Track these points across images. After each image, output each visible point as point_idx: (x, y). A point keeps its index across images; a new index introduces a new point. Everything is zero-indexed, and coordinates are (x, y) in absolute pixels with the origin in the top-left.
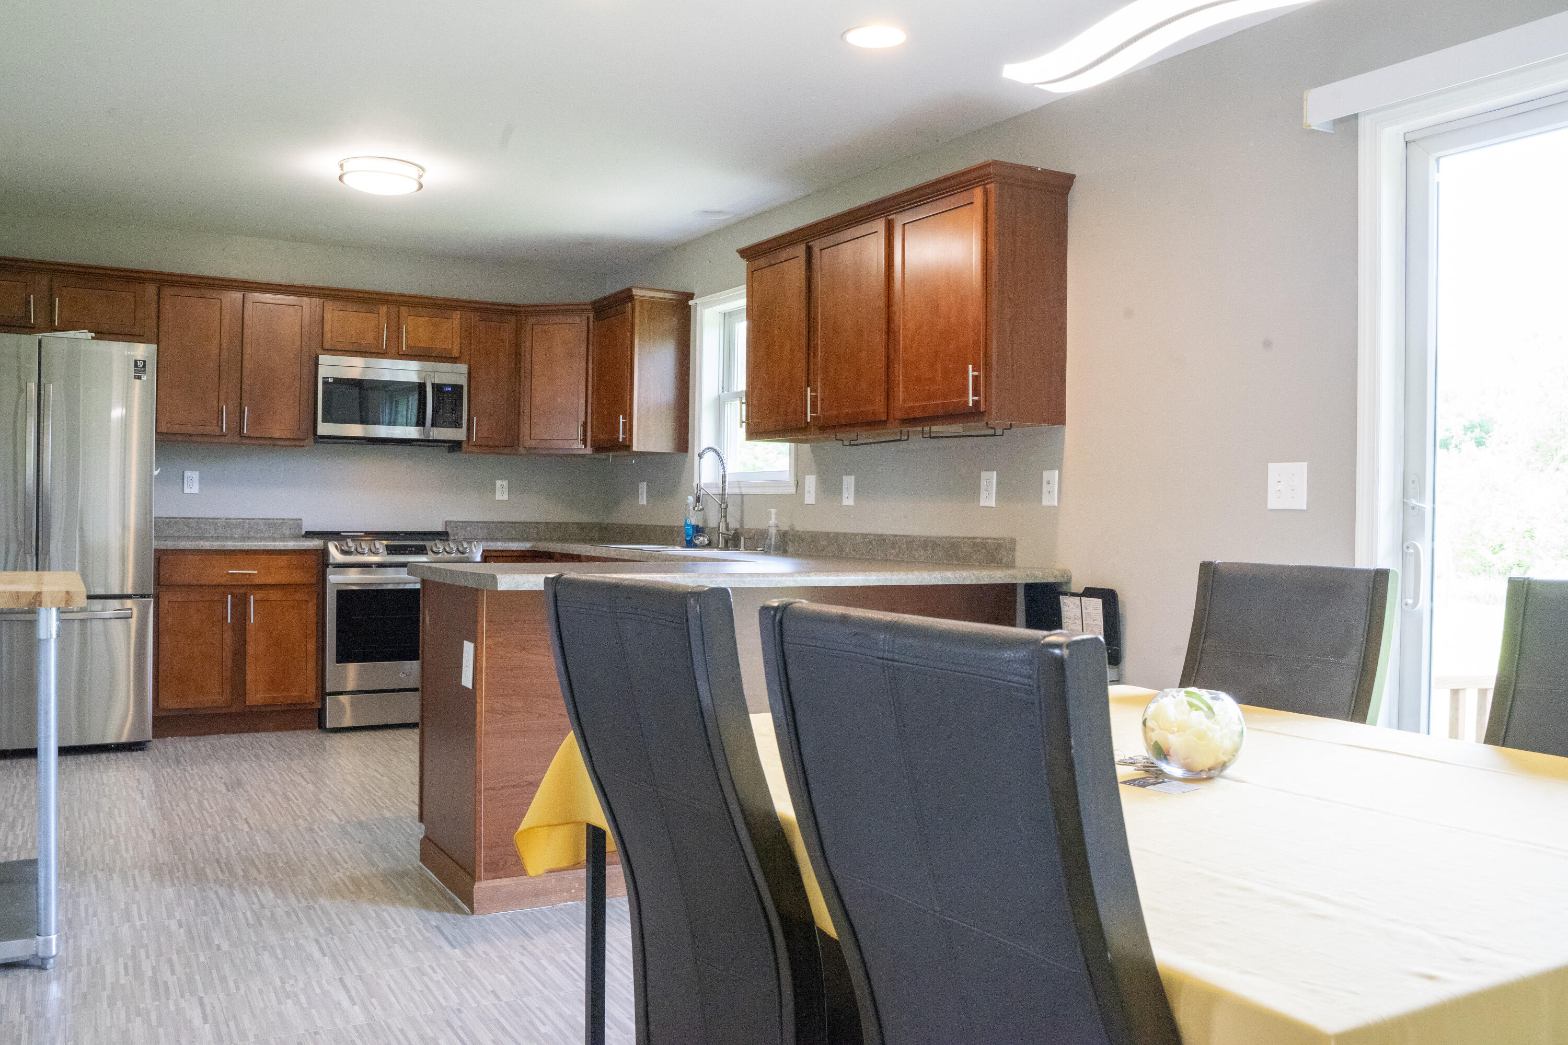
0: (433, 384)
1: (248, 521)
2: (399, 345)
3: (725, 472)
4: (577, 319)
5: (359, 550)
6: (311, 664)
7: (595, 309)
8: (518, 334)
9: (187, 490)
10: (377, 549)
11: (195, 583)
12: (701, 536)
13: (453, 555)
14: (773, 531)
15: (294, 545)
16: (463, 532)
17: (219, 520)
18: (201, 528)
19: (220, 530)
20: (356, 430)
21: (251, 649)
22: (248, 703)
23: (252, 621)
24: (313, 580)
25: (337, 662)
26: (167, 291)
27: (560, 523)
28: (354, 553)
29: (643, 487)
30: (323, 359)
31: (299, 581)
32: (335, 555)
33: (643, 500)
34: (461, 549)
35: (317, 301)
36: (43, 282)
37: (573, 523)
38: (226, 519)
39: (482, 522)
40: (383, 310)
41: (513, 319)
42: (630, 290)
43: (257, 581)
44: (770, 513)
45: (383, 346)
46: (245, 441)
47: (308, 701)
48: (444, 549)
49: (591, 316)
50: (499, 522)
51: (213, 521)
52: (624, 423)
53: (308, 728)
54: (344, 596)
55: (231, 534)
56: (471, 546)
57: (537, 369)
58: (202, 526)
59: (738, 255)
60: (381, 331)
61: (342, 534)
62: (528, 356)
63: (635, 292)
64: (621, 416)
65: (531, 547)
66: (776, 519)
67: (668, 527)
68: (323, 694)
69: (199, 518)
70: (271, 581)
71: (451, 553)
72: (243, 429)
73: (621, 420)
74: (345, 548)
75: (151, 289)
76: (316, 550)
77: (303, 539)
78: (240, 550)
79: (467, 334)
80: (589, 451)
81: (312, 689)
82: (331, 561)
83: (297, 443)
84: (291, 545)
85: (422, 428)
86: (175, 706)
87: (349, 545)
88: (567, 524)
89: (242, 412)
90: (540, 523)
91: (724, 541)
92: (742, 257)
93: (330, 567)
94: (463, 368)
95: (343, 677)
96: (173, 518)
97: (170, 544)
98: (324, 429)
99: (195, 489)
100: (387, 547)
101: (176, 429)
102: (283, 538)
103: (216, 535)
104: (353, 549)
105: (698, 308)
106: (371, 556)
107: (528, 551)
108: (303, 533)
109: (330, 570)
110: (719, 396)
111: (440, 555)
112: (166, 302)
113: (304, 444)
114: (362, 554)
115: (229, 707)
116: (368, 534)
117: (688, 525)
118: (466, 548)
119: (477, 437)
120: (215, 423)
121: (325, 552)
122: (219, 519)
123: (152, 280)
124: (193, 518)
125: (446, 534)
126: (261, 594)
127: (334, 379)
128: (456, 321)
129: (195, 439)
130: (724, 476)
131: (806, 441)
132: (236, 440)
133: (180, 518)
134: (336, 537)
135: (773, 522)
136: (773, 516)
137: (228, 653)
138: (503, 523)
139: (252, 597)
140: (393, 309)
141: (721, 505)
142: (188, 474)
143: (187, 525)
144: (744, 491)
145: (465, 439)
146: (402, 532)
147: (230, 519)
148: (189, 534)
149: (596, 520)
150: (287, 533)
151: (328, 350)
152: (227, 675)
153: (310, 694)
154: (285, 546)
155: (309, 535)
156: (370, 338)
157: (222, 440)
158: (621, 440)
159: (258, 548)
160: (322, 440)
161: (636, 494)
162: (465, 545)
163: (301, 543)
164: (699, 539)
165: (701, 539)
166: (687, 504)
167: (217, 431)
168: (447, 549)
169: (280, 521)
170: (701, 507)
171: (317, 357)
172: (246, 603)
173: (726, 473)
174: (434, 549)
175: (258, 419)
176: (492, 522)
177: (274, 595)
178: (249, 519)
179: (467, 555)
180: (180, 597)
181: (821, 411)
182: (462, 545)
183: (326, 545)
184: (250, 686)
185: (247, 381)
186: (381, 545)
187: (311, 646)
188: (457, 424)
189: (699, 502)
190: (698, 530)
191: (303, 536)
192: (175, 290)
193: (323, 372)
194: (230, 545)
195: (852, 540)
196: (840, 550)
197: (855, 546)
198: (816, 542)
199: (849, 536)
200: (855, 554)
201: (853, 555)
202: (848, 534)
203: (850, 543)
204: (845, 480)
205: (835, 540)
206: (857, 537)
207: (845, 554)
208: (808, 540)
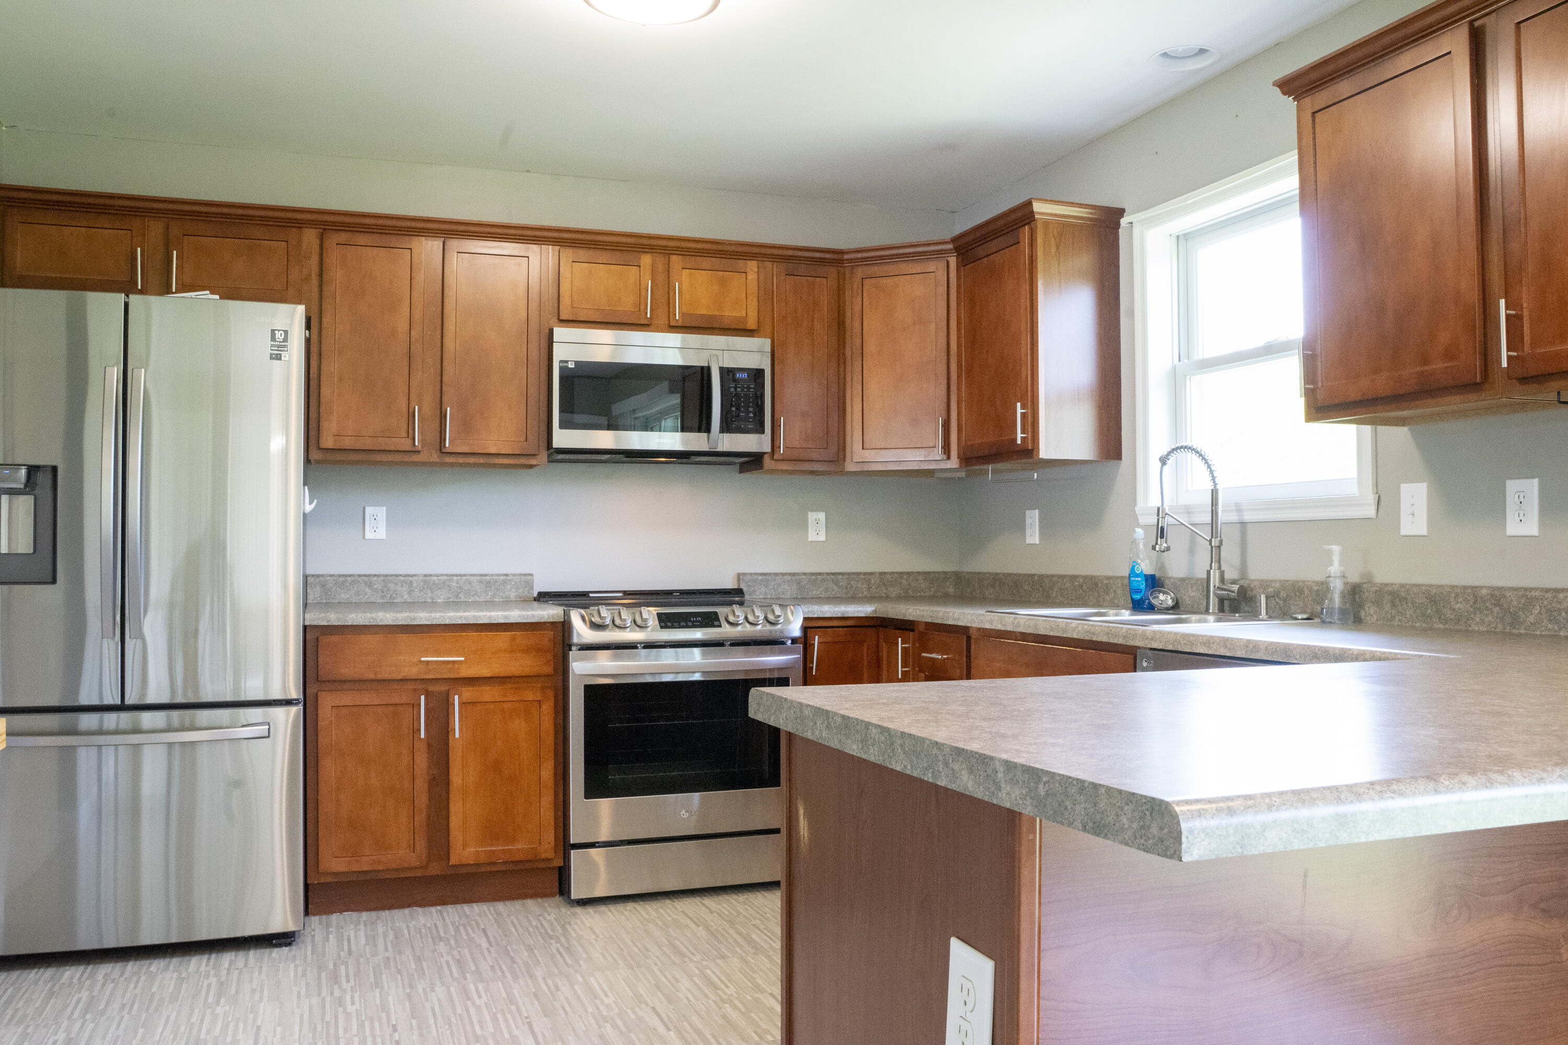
0: (721, 369)
1: (455, 578)
2: (670, 313)
3: (1215, 485)
4: (931, 266)
5: (618, 622)
6: (548, 799)
7: (957, 249)
8: (839, 293)
9: (369, 535)
10: (645, 620)
11: (372, 676)
12: (1160, 592)
13: (759, 627)
14: (1337, 586)
15: (519, 616)
16: (763, 589)
17: (416, 578)
18: (389, 589)
19: (417, 593)
20: (604, 439)
21: (456, 778)
22: (453, 861)
23: (457, 735)
24: (549, 670)
25: (586, 797)
26: (333, 239)
27: (901, 574)
28: (610, 627)
29: (1033, 517)
30: (560, 333)
31: (527, 671)
32: (582, 632)
33: (1033, 536)
34: (771, 617)
35: (550, 251)
36: (155, 229)
37: (919, 573)
38: (425, 576)
39: (790, 574)
40: (646, 260)
41: (832, 272)
42: (1029, 204)
43: (466, 672)
44: (1330, 553)
45: (647, 313)
46: (448, 459)
47: (543, 856)
48: (746, 618)
49: (953, 261)
50: (812, 574)
51: (407, 579)
52: (1024, 415)
53: (544, 895)
54: (594, 693)
55: (432, 598)
56: (786, 614)
57: (871, 346)
58: (392, 586)
59: (1278, 89)
60: (643, 293)
61: (591, 595)
62: (857, 324)
63: (1038, 207)
64: (1019, 404)
65: (875, 611)
66: (1342, 563)
67: (1085, 577)
68: (566, 846)
69: (386, 576)
70: (485, 672)
71: (757, 625)
72: (445, 440)
73: (1019, 411)
74: (596, 619)
75: (310, 237)
76: (552, 623)
77: (535, 603)
78: (440, 625)
79: (766, 296)
80: (954, 463)
81: (549, 837)
82: (575, 640)
83: (523, 461)
84: (516, 615)
85: (706, 434)
86: (343, 869)
87: (602, 615)
88: (909, 574)
89: (443, 416)
90: (871, 574)
91: (1217, 600)
92: (1284, 93)
93: (574, 648)
94: (764, 343)
95: (594, 818)
96: (350, 576)
97: (333, 618)
98: (563, 438)
99: (382, 533)
100: (659, 615)
101: (347, 443)
102: (507, 603)
103: (411, 600)
104: (608, 621)
105: (1136, 230)
106: (636, 631)
107: (866, 618)
108: (535, 595)
109: (572, 654)
110: (1174, 368)
111: (739, 628)
112: (334, 257)
113: (533, 462)
114: (622, 628)
115: (425, 867)
116: (627, 594)
117: (1137, 575)
118: (779, 616)
119: (785, 447)
120: (404, 434)
121: (565, 627)
122: (415, 575)
123: (312, 224)
124: (379, 576)
125: (739, 592)
126: (469, 693)
127: (576, 363)
128: (752, 276)
129: (374, 457)
130: (1214, 493)
131: (1401, 422)
132: (435, 458)
133: (360, 576)
134: (582, 601)
135: (1335, 568)
136: (1336, 559)
137: (421, 784)
138: (820, 574)
139: (456, 697)
140: (660, 261)
141: (1210, 541)
142: (369, 510)
143: (370, 585)
144: (1247, 517)
145: (767, 448)
146: (676, 591)
147: (430, 575)
148: (372, 600)
149: (950, 568)
150: (513, 595)
151: (564, 321)
152: (421, 818)
153: (547, 845)
154: (506, 617)
155: (544, 597)
156: (627, 303)
157: (415, 458)
158: (1019, 442)
159: (464, 622)
160: (560, 457)
161: (1020, 527)
162: (778, 611)
163: (530, 613)
164: (1158, 597)
165: (1162, 597)
166: (1134, 541)
167: (406, 445)
168: (751, 618)
169: (502, 578)
170: (1165, 545)
171: (551, 332)
172: (447, 705)
173: (1218, 487)
174: (731, 619)
175: (466, 426)
176: (805, 574)
177: (490, 693)
178: (457, 576)
179: (779, 626)
180: (347, 699)
181: (1533, 344)
182: (773, 612)
183: (567, 614)
184: (456, 834)
185: (449, 368)
186: (650, 613)
187: (547, 772)
188: (759, 428)
189: (1162, 537)
190: (1154, 583)
191: (535, 599)
192: (343, 237)
193: (559, 353)
194: (423, 617)
195: (1545, 603)
196: (1508, 620)
197: (1555, 614)
198: (1442, 605)
199: (1537, 593)
200: (1556, 628)
201: (1549, 630)
202: (1531, 589)
203: (1540, 607)
204: (1513, 486)
205: (1494, 602)
206: (1561, 596)
207: (1525, 629)
208: (1417, 601)
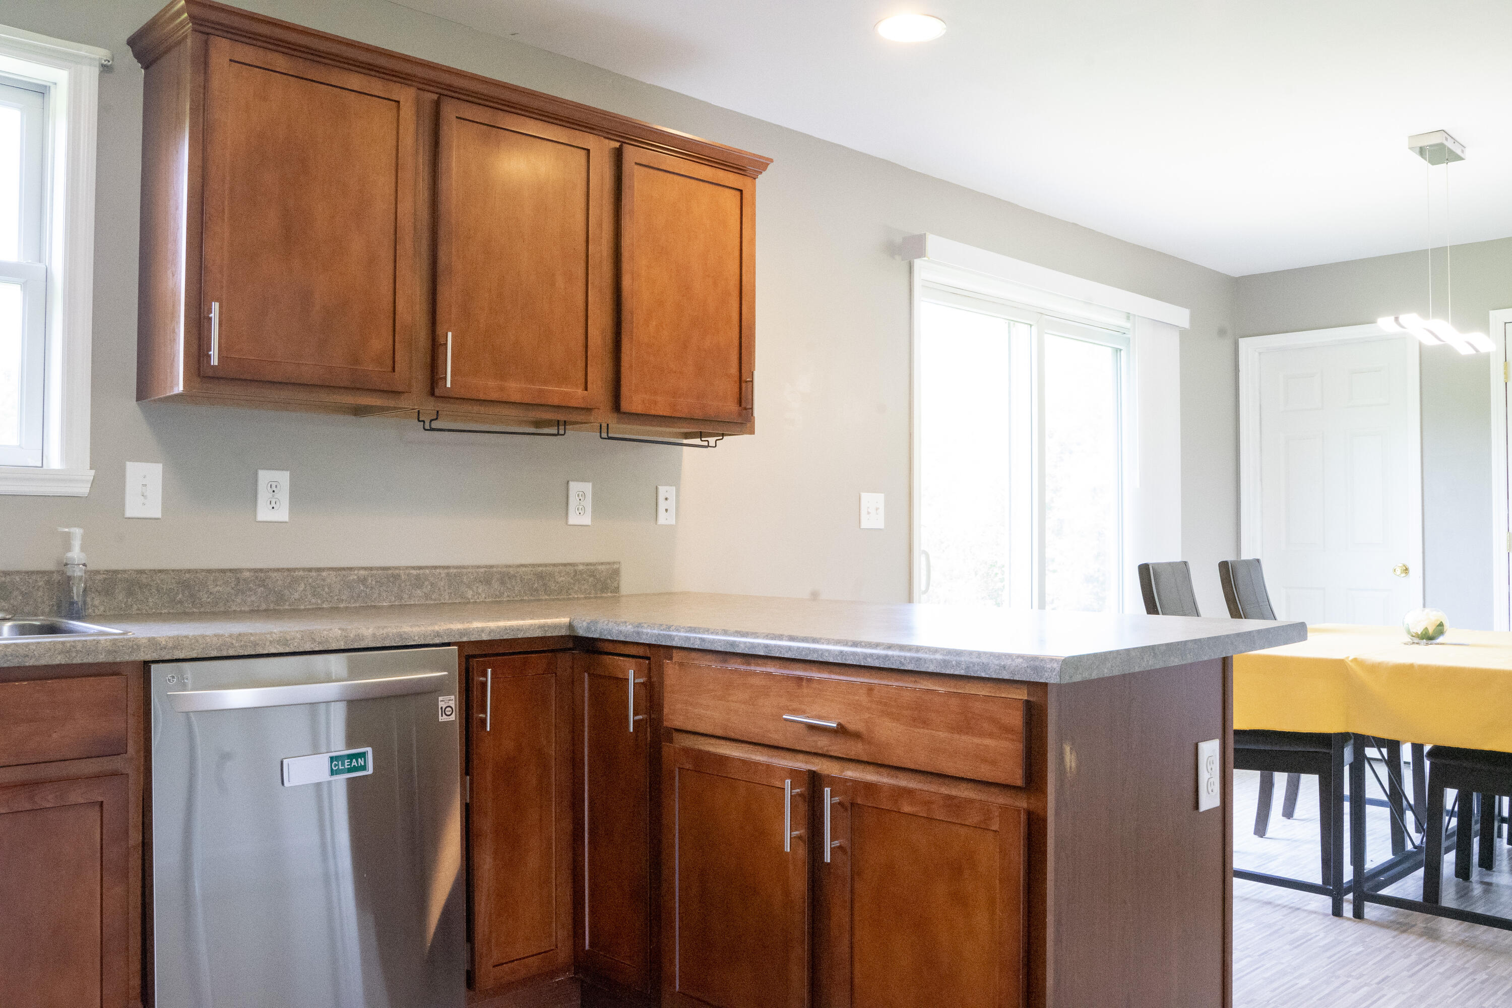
14: (77, 575)
135: (76, 554)
195: (310, 580)
196: (272, 598)
197: (319, 590)
198: (197, 588)
199: (301, 573)
200: (319, 602)
201: (313, 604)
202: (295, 570)
203: (305, 584)
204: (265, 477)
205: (257, 582)
206: (324, 574)
207: (290, 605)
208: (165, 587)
